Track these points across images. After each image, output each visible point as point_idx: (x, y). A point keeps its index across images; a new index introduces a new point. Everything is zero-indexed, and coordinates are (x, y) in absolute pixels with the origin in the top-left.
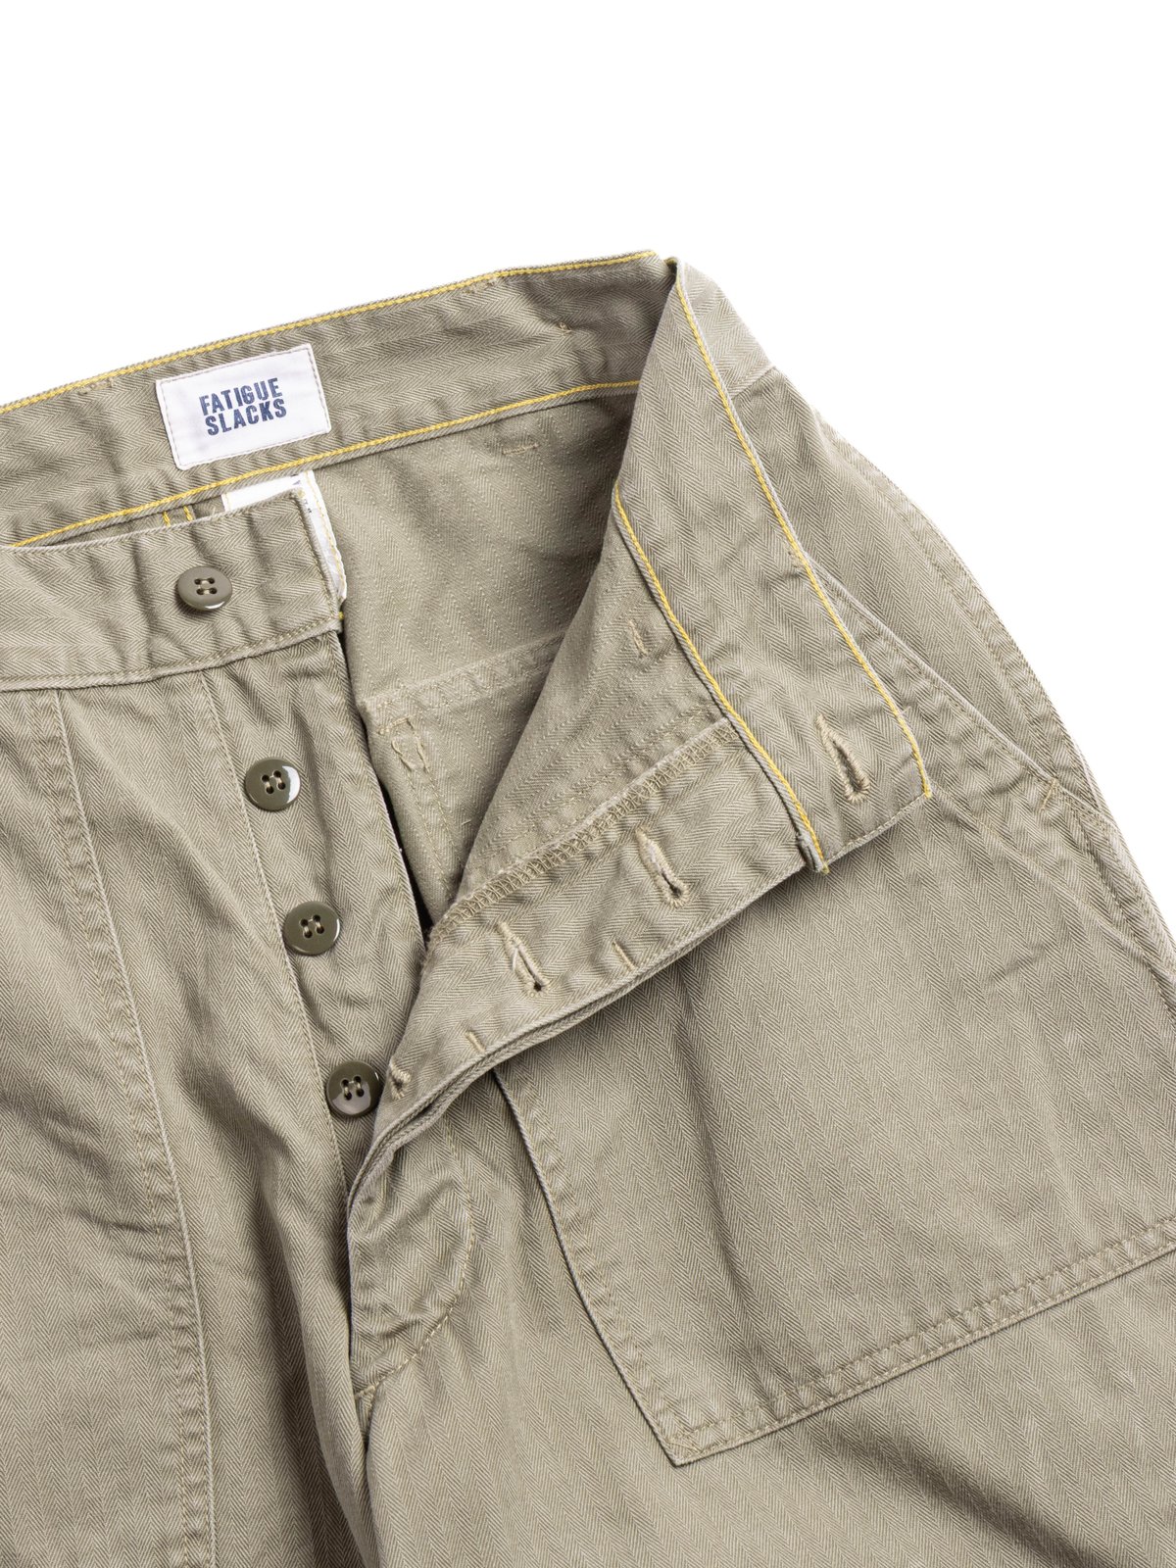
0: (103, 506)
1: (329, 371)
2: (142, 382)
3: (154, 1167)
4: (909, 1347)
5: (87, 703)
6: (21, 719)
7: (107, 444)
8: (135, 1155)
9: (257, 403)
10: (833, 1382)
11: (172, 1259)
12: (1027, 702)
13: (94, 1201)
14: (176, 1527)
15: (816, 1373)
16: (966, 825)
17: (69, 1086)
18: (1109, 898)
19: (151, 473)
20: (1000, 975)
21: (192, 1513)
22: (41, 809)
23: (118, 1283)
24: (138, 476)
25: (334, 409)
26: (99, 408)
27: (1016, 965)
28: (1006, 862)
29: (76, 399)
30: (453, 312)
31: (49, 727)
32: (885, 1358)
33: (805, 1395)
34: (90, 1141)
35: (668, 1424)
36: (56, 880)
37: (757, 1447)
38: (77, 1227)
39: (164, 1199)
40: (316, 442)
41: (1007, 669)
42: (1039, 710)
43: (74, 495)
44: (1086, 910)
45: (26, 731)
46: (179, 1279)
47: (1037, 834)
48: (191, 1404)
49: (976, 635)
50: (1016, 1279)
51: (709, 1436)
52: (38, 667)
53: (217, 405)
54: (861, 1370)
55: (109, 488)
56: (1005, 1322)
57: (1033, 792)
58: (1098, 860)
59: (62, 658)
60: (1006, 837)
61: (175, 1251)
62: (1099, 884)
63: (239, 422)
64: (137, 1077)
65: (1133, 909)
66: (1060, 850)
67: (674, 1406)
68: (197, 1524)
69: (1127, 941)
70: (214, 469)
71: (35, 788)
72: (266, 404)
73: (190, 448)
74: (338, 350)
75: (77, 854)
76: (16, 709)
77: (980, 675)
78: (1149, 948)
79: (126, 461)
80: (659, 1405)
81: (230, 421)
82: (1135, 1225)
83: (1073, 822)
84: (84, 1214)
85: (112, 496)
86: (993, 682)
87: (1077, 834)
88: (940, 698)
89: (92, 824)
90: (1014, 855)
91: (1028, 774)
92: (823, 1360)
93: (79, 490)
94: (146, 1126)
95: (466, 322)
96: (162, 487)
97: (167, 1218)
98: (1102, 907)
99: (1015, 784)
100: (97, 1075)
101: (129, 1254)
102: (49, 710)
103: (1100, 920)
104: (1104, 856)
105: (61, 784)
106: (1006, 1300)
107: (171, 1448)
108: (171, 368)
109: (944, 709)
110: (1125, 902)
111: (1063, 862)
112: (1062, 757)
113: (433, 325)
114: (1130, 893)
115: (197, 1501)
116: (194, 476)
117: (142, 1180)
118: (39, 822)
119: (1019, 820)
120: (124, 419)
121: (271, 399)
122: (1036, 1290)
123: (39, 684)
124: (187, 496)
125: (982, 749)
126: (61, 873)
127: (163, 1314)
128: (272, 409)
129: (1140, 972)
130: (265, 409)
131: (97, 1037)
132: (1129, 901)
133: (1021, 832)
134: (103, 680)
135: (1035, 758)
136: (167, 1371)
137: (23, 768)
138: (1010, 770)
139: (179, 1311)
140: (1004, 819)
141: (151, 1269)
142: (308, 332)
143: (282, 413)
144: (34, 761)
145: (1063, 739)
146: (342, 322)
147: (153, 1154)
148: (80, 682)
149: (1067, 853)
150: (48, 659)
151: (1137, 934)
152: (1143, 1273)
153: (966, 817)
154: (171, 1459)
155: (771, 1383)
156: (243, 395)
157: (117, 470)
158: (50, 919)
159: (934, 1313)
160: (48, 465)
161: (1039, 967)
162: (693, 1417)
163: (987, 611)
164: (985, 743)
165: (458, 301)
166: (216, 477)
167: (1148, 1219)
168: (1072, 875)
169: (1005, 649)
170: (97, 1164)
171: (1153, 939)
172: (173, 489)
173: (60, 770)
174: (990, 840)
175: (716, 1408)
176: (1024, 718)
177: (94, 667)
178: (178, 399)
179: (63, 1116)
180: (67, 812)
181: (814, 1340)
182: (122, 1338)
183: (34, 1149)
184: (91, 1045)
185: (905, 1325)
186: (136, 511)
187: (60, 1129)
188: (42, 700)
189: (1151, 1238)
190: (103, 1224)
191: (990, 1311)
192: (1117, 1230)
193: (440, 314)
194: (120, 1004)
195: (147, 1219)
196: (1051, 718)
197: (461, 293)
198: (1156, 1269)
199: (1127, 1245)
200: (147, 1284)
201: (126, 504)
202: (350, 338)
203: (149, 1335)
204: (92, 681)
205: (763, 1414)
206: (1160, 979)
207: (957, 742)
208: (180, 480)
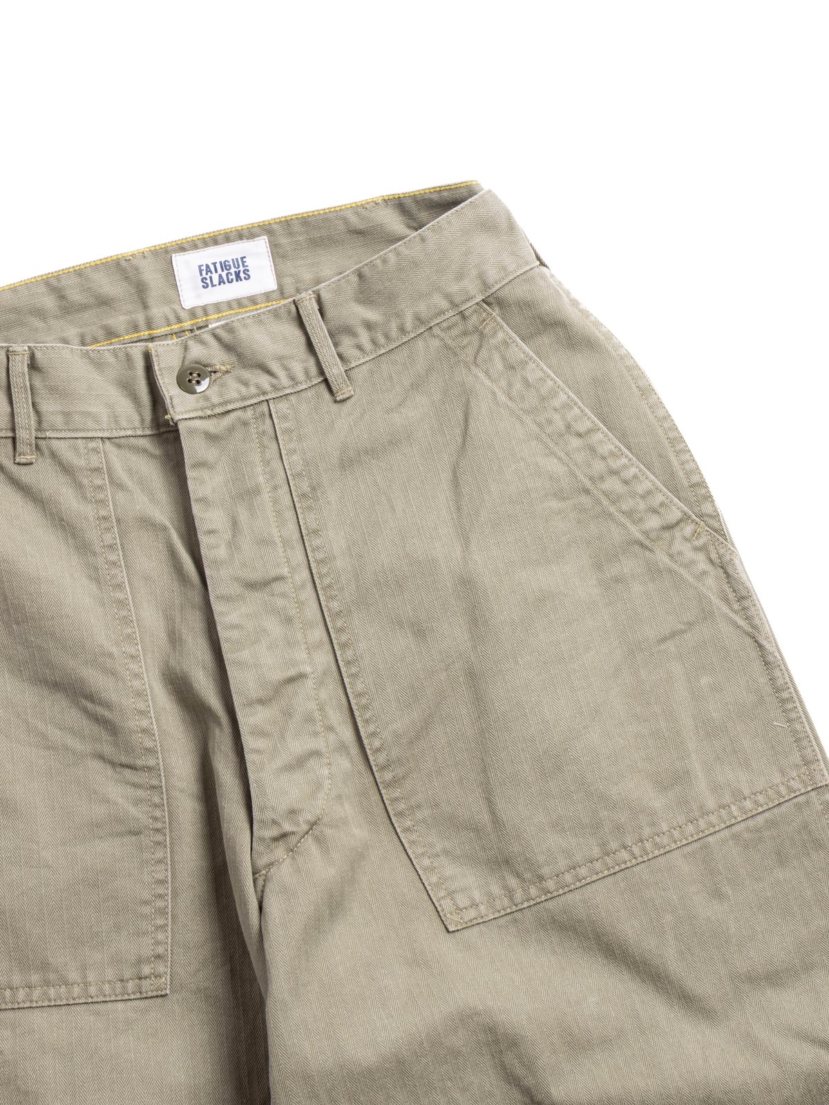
0: (136, 328)
1: (277, 253)
2: (164, 255)
3: (144, 731)
4: (598, 865)
5: (119, 446)
6: (79, 455)
7: (141, 291)
8: (134, 723)
9: (233, 270)
10: (550, 884)
11: (153, 787)
12: (688, 474)
13: (108, 750)
14: (147, 952)
15: (541, 878)
16: (647, 548)
17: (96, 680)
18: (731, 596)
19: (167, 310)
20: (664, 640)
21: (157, 943)
22: (89, 510)
23: (120, 800)
24: (157, 311)
25: (279, 276)
26: (137, 269)
27: (673, 635)
28: (670, 571)
29: (123, 263)
30: (353, 219)
31: (95, 461)
32: (583, 871)
33: (533, 891)
34: (107, 713)
35: (446, 905)
36: (94, 554)
37: (501, 921)
38: (97, 765)
39: (150, 751)
40: (268, 296)
41: (678, 453)
42: (695, 479)
43: (119, 321)
44: (716, 601)
45: (81, 463)
46: (156, 800)
47: (689, 555)
48: (160, 876)
49: (660, 431)
50: (665, 827)
51: (472, 913)
52: (90, 424)
53: (208, 270)
54: (568, 878)
55: (140, 317)
56: (657, 853)
57: (688, 529)
58: (726, 572)
59: (105, 419)
60: (671, 556)
61: (155, 782)
62: (726, 587)
63: (221, 281)
64: (137, 676)
65: (746, 603)
66: (703, 565)
67: (451, 894)
68: (160, 950)
69: (742, 623)
70: (205, 309)
71: (84, 498)
72: (239, 272)
73: (192, 295)
74: (284, 241)
75: (108, 538)
76: (76, 449)
77: (660, 456)
78: (754, 627)
79: (151, 302)
80: (442, 894)
81: (216, 281)
82: (738, 796)
83: (711, 548)
84: (101, 757)
85: (142, 323)
86: (669, 462)
87: (714, 556)
88: (633, 470)
89: (118, 521)
90: (675, 567)
91: (685, 518)
92: (546, 871)
93: (122, 318)
94: (141, 706)
95: (361, 226)
96: (172, 318)
97: (151, 762)
98: (726, 600)
99: (677, 523)
100: (113, 673)
101: (127, 783)
102: (95, 450)
103: (725, 609)
104: (730, 570)
105: (101, 496)
106: (658, 839)
107: (146, 903)
108: (181, 248)
109: (635, 477)
110: (741, 599)
111: (704, 573)
112: (707, 508)
113: (341, 227)
114: (744, 593)
115: (160, 936)
116: (193, 313)
117: (137, 738)
118: (86, 518)
119: (679, 546)
120: (151, 276)
121: (241, 269)
122: (676, 833)
123: (90, 435)
124: (187, 324)
125: (658, 502)
126: (98, 550)
127: (145, 821)
128: (242, 275)
129: (748, 641)
130: (237, 275)
131: (114, 650)
132: (743, 598)
133: (680, 553)
134: (129, 433)
135: (691, 509)
136: (147, 856)
137: (79, 486)
138: (675, 515)
139: (155, 819)
140: (670, 544)
141: (140, 793)
142: (266, 229)
143: (248, 278)
144: (85, 481)
145: (708, 497)
146: (286, 223)
147: (145, 723)
148: (115, 434)
149: (708, 567)
150: (96, 420)
151: (748, 619)
152: (743, 825)
153: (647, 543)
154: (146, 910)
155: (513, 882)
156: (225, 266)
157: (145, 307)
158: (90, 577)
159: (614, 845)
160: (104, 302)
161: (688, 636)
162: (462, 901)
163: (667, 417)
164: (659, 498)
165: (357, 213)
166: (206, 314)
167: (746, 792)
168: (710, 581)
169: (677, 440)
170: (111, 728)
171: (757, 622)
172: (179, 320)
173: (100, 488)
174: (662, 558)
175: (477, 896)
176: (686, 484)
177: (124, 424)
178: (186, 266)
179: (91, 697)
180: (103, 513)
181: (541, 859)
182: (120, 835)
183: (73, 716)
184: (110, 655)
185: (596, 852)
186: (156, 332)
187: (89, 705)
188: (92, 445)
189: (748, 804)
190: (113, 764)
191: (648, 845)
192: (727, 799)
193: (345, 221)
194: (129, 631)
195: (139, 763)
196: (702, 484)
197: (358, 209)
198: (751, 823)
199: (734, 808)
200: (137, 802)
201: (150, 328)
202: (291, 234)
203: (137, 833)
204: (122, 433)
205: (506, 902)
206: (760, 646)
207: (643, 497)
208: (183, 315)
